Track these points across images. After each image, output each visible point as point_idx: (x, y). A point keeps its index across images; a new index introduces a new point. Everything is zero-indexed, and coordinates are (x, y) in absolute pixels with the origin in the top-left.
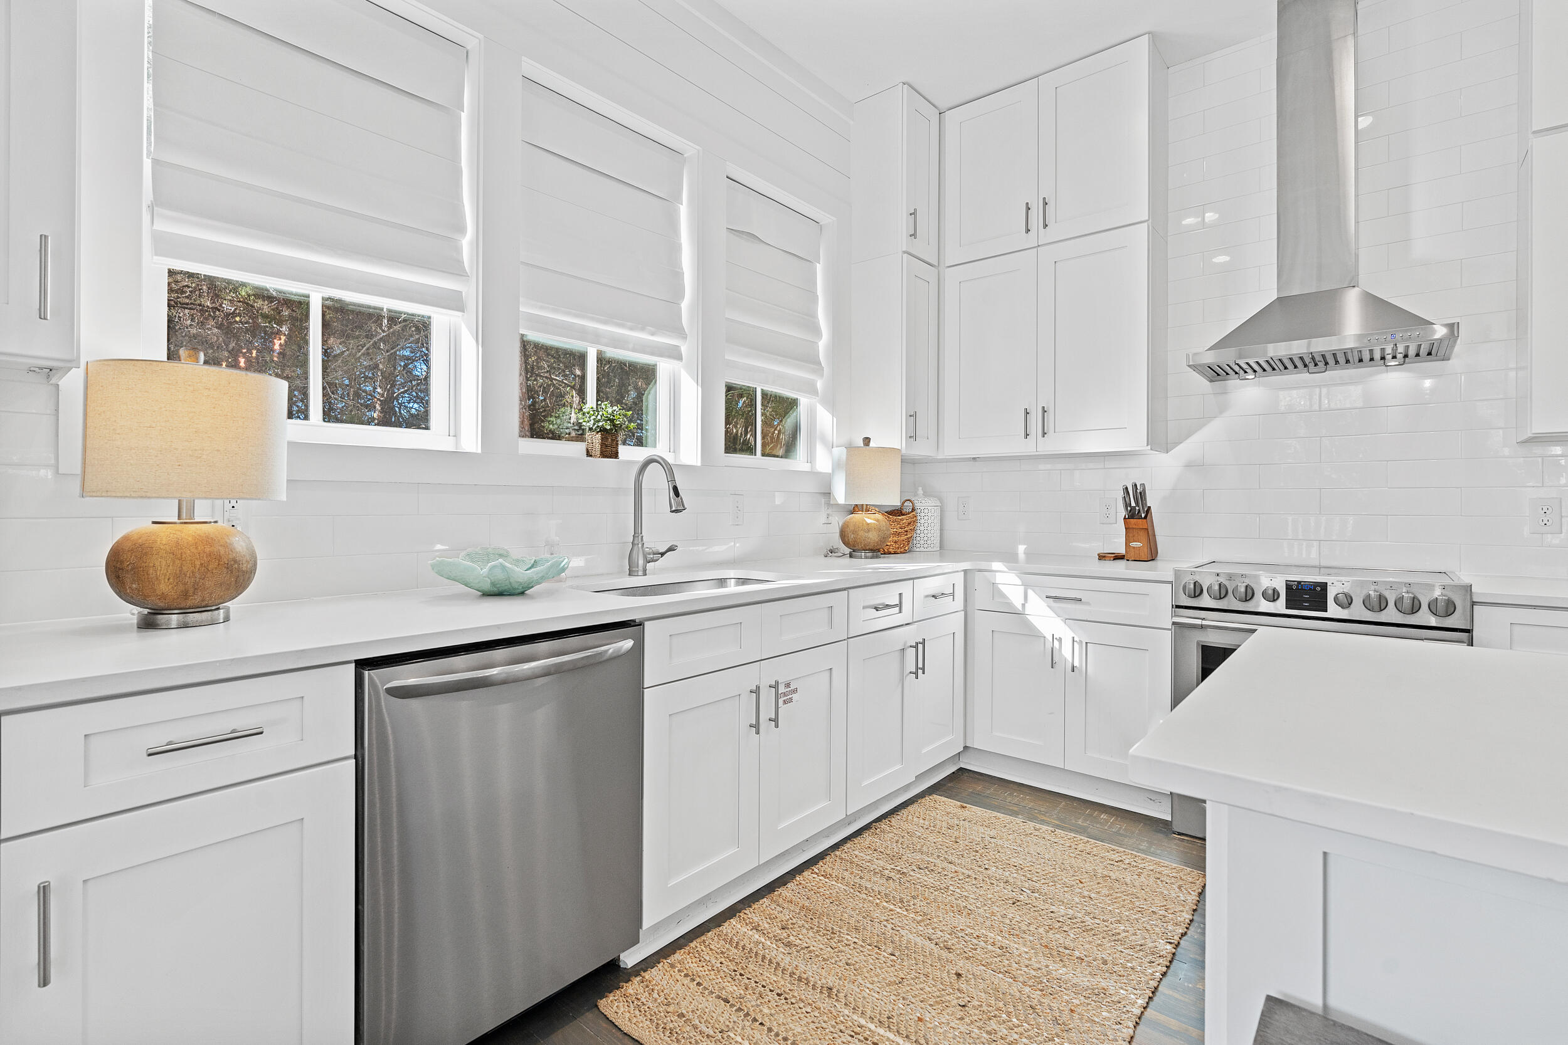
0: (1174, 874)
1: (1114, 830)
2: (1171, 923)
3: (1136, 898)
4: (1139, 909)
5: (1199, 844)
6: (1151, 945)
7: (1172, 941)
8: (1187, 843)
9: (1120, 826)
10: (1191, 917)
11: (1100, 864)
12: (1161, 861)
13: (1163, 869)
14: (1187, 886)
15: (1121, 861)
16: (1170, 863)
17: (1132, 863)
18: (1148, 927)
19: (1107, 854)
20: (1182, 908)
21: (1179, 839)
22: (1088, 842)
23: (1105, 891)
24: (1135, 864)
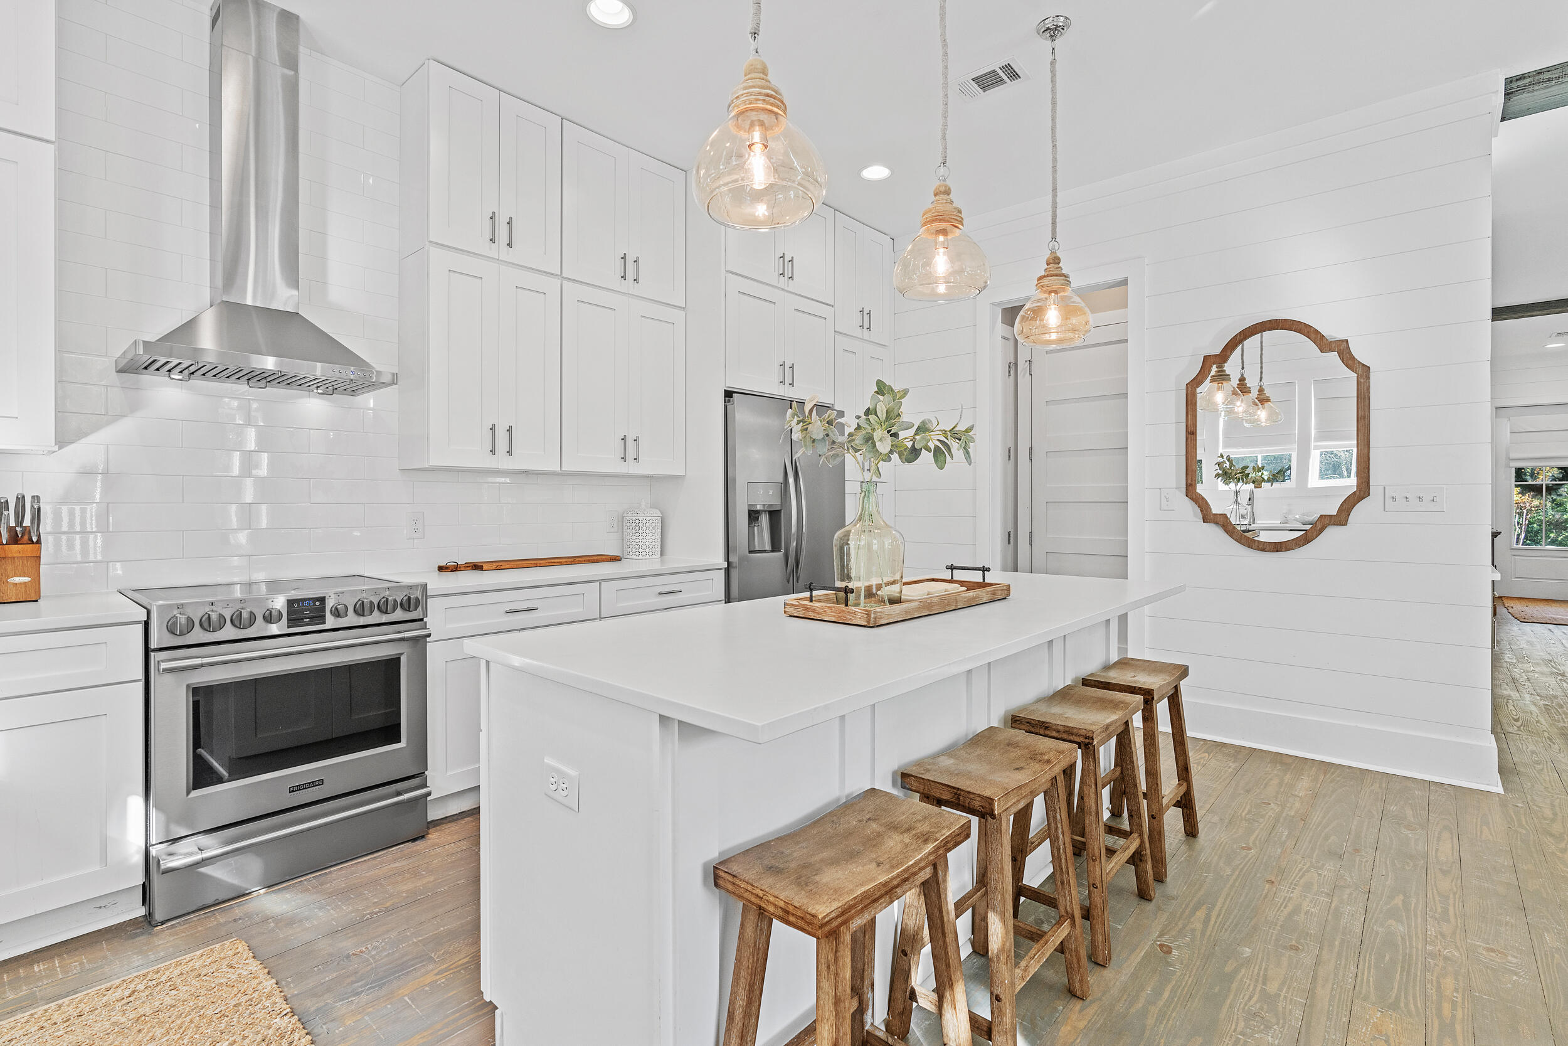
0: (209, 960)
1: (75, 972)
2: (264, 1000)
3: (202, 1009)
4: (219, 1015)
5: (195, 919)
6: (271, 1032)
7: (285, 1012)
8: (181, 925)
9: (76, 963)
10: (274, 981)
11: (114, 1013)
12: (179, 959)
13: (191, 964)
14: (235, 960)
15: (134, 992)
16: (191, 955)
17: (150, 983)
18: (249, 1021)
19: (105, 998)
20: (257, 981)
21: (168, 928)
22: (60, 1006)
23: (159, 1031)
24: (154, 982)
